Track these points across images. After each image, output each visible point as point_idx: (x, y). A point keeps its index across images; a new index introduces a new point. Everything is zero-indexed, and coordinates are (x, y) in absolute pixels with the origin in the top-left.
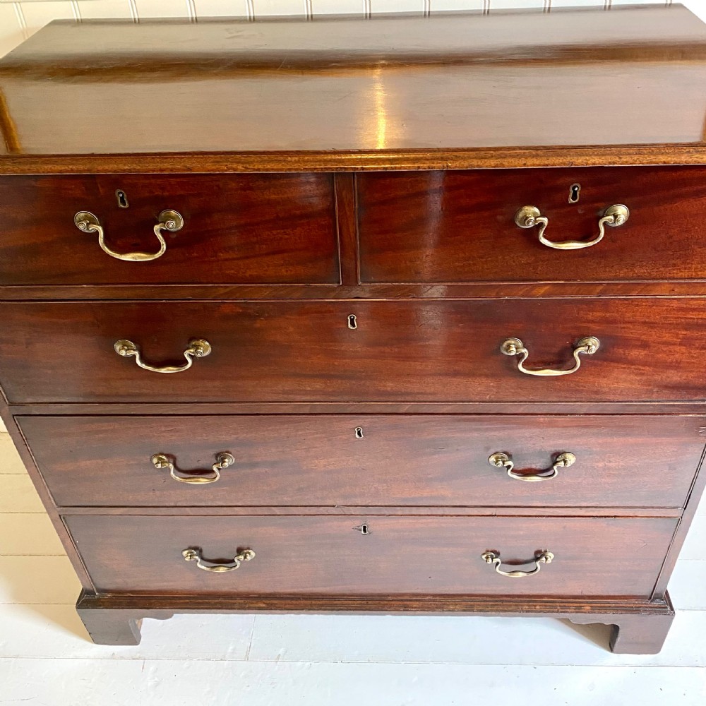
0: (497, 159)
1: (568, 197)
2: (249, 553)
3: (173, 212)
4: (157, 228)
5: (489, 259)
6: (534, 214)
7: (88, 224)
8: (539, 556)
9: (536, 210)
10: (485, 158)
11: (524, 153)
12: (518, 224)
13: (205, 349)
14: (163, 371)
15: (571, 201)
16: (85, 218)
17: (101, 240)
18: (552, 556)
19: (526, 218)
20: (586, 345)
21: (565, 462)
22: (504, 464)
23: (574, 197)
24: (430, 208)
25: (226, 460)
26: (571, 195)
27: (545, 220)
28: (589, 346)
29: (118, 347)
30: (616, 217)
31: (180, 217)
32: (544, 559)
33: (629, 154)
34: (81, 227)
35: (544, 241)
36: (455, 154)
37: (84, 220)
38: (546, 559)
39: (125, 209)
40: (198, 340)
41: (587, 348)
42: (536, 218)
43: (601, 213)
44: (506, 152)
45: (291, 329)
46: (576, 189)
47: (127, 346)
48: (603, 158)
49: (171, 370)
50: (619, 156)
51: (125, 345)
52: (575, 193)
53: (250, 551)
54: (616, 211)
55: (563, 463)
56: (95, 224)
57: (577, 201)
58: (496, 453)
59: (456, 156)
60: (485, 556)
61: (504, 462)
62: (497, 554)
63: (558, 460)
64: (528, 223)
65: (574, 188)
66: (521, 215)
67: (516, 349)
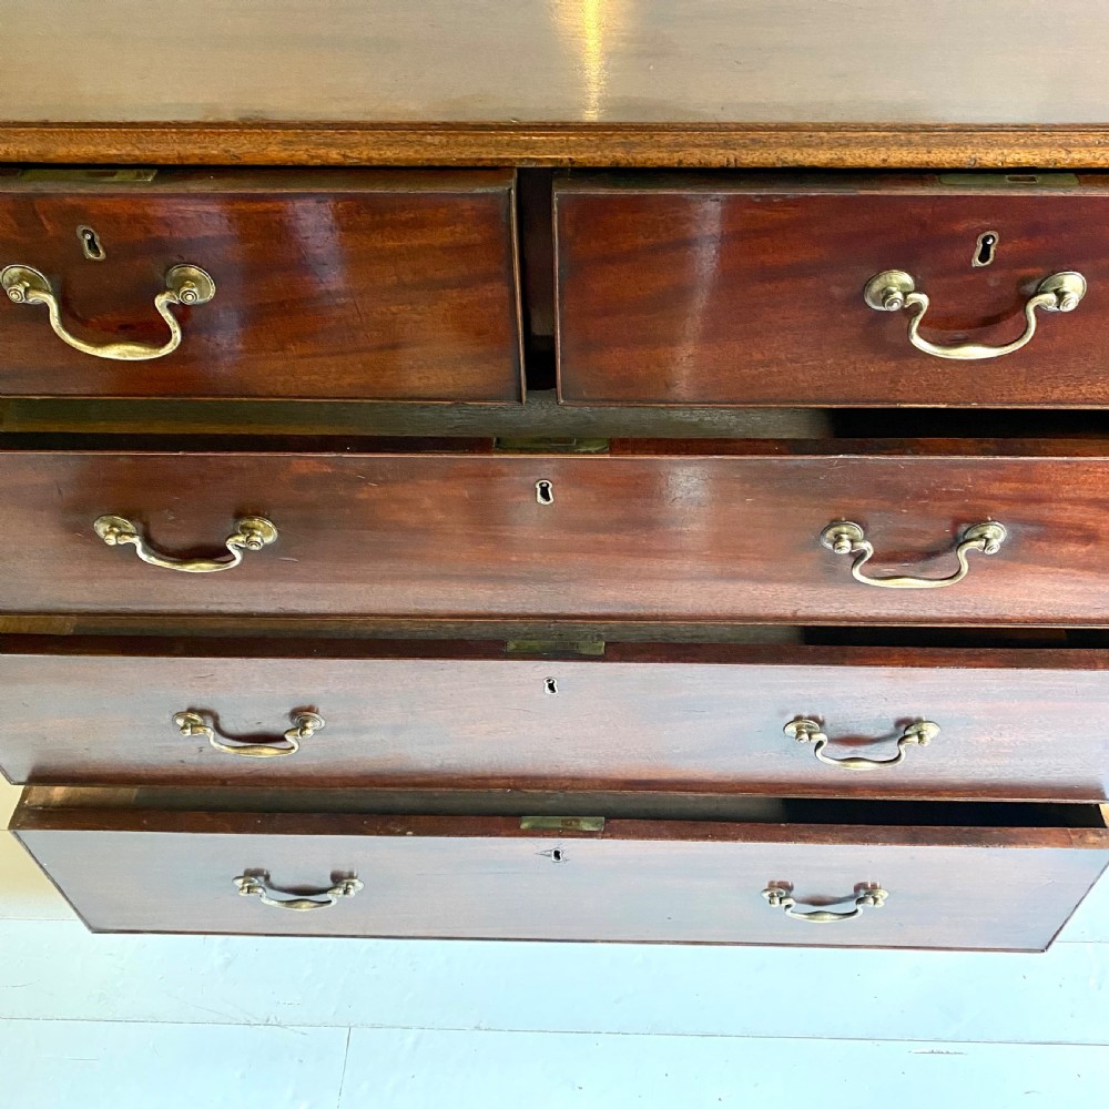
0: (831, 149)
1: (972, 257)
2: (353, 884)
3: (194, 271)
4: (161, 301)
5: (810, 363)
6: (904, 285)
7: (27, 290)
8: (862, 893)
9: (906, 278)
10: (810, 146)
11: (884, 137)
12: (869, 301)
13: (265, 534)
14: (189, 568)
15: (977, 263)
16: (22, 278)
17: (55, 321)
18: (886, 895)
19: (886, 294)
20: (981, 537)
21: (921, 737)
22: (810, 738)
23: (984, 256)
24: (700, 270)
25: (309, 725)
26: (978, 251)
27: (923, 299)
28: (988, 540)
29: (101, 528)
30: (1060, 295)
31: (209, 278)
32: (871, 900)
33: (1086, 145)
34: (14, 297)
35: (918, 342)
36: (752, 135)
37: (20, 282)
38: (876, 900)
39: (96, 261)
40: (252, 519)
41: (983, 543)
42: (905, 294)
43: (1031, 287)
44: (849, 134)
45: (427, 503)
46: (991, 241)
47: (119, 527)
48: (1036, 151)
49: (202, 569)
50: (1066, 147)
51: (116, 526)
52: (986, 248)
53: (355, 881)
54: (1062, 283)
55: (916, 739)
56: (40, 290)
57: (988, 263)
58: (798, 719)
59: (753, 140)
60: (769, 893)
61: (810, 735)
62: (789, 888)
63: (908, 732)
64: (891, 304)
65: (987, 238)
66: (876, 287)
67: (852, 541)
